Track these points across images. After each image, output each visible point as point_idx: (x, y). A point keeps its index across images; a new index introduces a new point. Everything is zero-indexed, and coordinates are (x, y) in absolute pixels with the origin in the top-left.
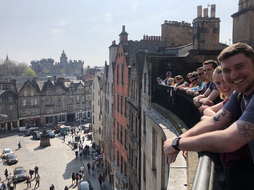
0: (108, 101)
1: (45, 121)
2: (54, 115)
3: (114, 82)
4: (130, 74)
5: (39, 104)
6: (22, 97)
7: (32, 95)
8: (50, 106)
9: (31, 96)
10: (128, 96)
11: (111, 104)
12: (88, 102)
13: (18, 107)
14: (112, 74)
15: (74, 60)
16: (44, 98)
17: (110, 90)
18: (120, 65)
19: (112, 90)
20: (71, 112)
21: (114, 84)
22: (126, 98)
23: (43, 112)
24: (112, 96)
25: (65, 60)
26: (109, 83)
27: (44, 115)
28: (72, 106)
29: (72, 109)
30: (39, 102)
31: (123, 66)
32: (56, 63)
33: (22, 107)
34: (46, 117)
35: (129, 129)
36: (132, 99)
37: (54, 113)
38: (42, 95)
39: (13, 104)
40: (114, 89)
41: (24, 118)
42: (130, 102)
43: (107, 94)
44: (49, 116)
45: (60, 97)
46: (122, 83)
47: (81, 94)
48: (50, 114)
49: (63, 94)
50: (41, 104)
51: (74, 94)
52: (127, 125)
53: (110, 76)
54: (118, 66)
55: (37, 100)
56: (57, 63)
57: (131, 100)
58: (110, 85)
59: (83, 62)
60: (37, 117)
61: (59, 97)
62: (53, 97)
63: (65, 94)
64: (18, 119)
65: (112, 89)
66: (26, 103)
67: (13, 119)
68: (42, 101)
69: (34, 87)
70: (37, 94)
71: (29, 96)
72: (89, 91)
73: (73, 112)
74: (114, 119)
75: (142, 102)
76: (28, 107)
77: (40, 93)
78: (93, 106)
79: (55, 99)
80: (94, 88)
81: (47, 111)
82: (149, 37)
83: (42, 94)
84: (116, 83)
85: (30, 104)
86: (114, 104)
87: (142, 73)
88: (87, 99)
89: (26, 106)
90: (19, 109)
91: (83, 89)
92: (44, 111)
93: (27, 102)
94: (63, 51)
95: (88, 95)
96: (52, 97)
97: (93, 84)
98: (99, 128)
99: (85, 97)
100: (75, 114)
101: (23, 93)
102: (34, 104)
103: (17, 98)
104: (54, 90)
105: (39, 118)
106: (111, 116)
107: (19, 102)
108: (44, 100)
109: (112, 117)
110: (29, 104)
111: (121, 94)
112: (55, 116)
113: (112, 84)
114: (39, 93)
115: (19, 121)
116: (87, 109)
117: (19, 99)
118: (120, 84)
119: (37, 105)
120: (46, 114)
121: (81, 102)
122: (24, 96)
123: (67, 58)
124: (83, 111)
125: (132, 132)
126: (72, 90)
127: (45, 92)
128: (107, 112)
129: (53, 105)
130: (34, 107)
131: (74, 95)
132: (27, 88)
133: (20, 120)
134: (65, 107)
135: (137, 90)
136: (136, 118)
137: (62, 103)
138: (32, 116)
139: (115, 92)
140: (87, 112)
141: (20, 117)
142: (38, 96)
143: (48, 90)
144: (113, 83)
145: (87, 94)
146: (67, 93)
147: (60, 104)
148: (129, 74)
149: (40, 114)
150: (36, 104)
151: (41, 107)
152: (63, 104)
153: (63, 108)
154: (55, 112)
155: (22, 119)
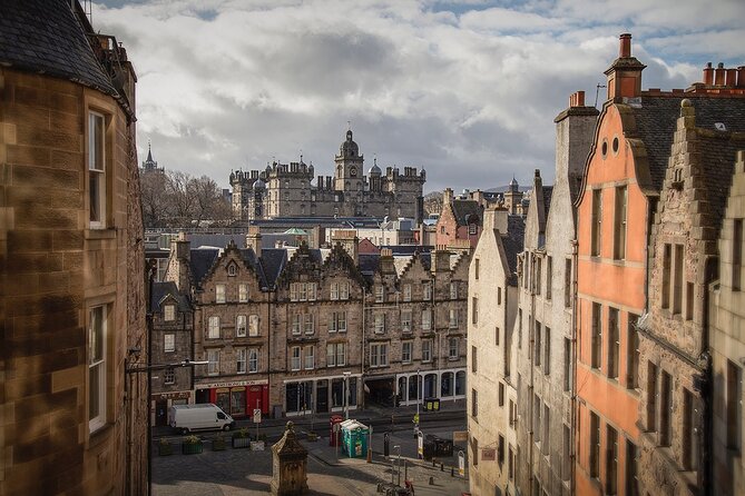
0: (548, 330)
1: (285, 399)
2: (315, 379)
3: (576, 254)
4: (657, 221)
5: (265, 334)
6: (207, 305)
7: (243, 298)
8: (303, 342)
9: (236, 304)
10: (647, 306)
11: (562, 343)
12: (442, 335)
13: (193, 343)
14: (570, 221)
15: (389, 169)
16: (282, 311)
17: (559, 283)
18: (605, 186)
19: (568, 286)
20: (380, 372)
21: (577, 261)
22: (633, 318)
23: (277, 365)
24: (568, 305)
25: (353, 167)
26: (550, 258)
27: (280, 375)
28: (384, 349)
29: (383, 359)
30: (266, 327)
31: (620, 190)
32: (320, 178)
33: (206, 343)
34: (290, 386)
35: (651, 439)
36: (665, 321)
37: (316, 371)
38: (276, 302)
39: (176, 330)
40: (576, 283)
41: (213, 386)
42: (657, 333)
43: (541, 299)
44: (300, 380)
45: (340, 309)
46: (617, 256)
47: (418, 302)
48: (303, 372)
49: (351, 300)
50: (272, 333)
51: (390, 300)
52: (639, 424)
53: (559, 232)
54: (597, 192)
55: (259, 320)
56: (325, 179)
57: (658, 324)
58: (559, 266)
59: (423, 174)
60: (257, 382)
61: (335, 310)
62: (316, 309)
63: (359, 297)
64: (192, 388)
65: (568, 280)
66: (221, 329)
67: (174, 387)
68: (276, 324)
69: (249, 267)
70: (261, 298)
71: (232, 303)
72: (448, 291)
73: (385, 371)
74: (574, 398)
75: (722, 331)
76: (229, 344)
77: (269, 292)
78: (474, 349)
79: (322, 315)
80: (477, 278)
81: (293, 360)
82: (731, 72)
83: (276, 296)
84: (585, 257)
85: (235, 333)
86: (575, 341)
87: (722, 216)
88: (441, 323)
89: (221, 338)
90: (196, 349)
91: (427, 281)
92: (283, 360)
93: (225, 325)
94: (350, 133)
95: (444, 305)
96: (310, 309)
97: (473, 262)
98: (495, 439)
99: (433, 312)
100: (393, 380)
101: (213, 290)
102: (248, 334)
103: (192, 307)
104: (321, 282)
105: (261, 386)
106: (561, 387)
107: (197, 323)
108: (284, 318)
109: (567, 389)
110: (230, 333)
111: (608, 299)
112: (320, 382)
113: (569, 262)
114: (266, 294)
115: (193, 393)
116: (440, 363)
117: (197, 314)
118: (607, 261)
119: (258, 337)
120: (286, 372)
121: (417, 333)
122: (214, 303)
123: (361, 159)
124: (424, 367)
125: (664, 449)
126: (384, 284)
127: (288, 289)
128: (539, 371)
129: (315, 341)
130: (247, 344)
131: (391, 303)
132: (225, 274)
133: (198, 391)
134: (359, 349)
135: (690, 286)
136: (688, 395)
137: (346, 333)
138: (240, 378)
139: (583, 292)
140: (439, 373)
141: (197, 378)
142: (264, 302)
143: (299, 281)
144: (571, 257)
145: (441, 302)
146: (368, 297)
147: (339, 337)
148: (651, 221)
149: (268, 373)
150: (254, 331)
151: (271, 348)
152: (351, 337)
153: (349, 351)
154: (322, 365)
155: (206, 386)
